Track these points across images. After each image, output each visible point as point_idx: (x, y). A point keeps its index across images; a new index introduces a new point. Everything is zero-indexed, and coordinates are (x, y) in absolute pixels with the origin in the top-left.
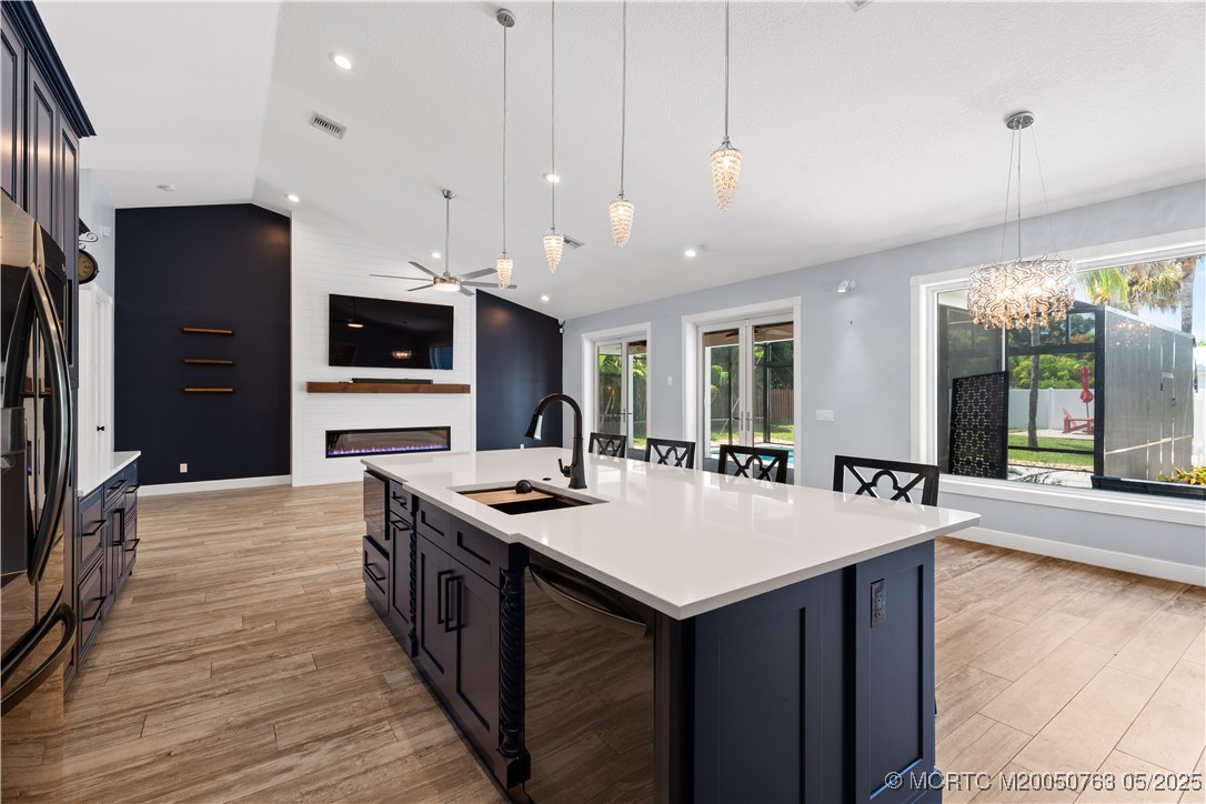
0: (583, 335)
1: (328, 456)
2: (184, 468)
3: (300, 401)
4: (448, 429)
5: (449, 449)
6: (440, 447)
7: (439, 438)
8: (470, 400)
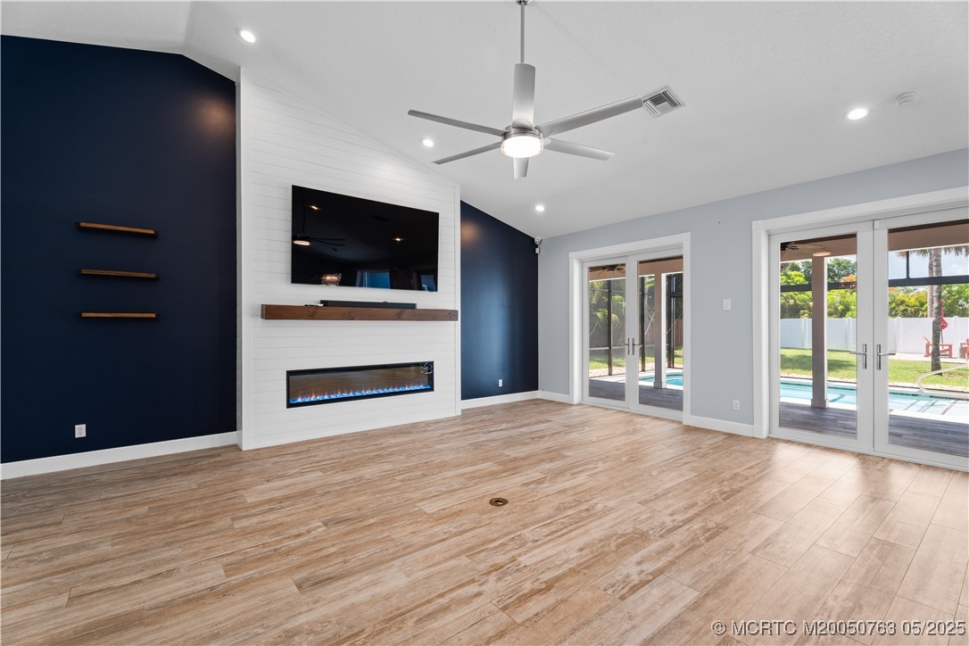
0: (572, 255)
1: (290, 405)
2: (80, 431)
3: (251, 330)
4: (430, 365)
5: (432, 389)
6: (422, 387)
7: (418, 376)
8: (455, 327)
